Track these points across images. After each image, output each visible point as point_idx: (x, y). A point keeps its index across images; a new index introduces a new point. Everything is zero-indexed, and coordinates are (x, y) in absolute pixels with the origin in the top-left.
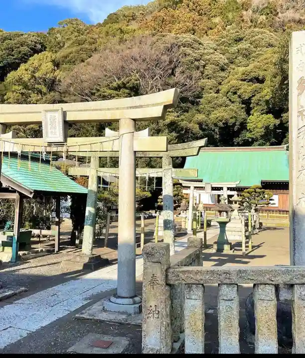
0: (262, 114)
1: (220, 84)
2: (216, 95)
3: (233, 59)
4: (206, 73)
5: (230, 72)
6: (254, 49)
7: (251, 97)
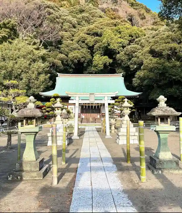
0: (101, 56)
1: (73, 36)
2: (71, 42)
3: (80, 22)
4: (64, 27)
5: (79, 29)
6: (92, 18)
7: (94, 45)
